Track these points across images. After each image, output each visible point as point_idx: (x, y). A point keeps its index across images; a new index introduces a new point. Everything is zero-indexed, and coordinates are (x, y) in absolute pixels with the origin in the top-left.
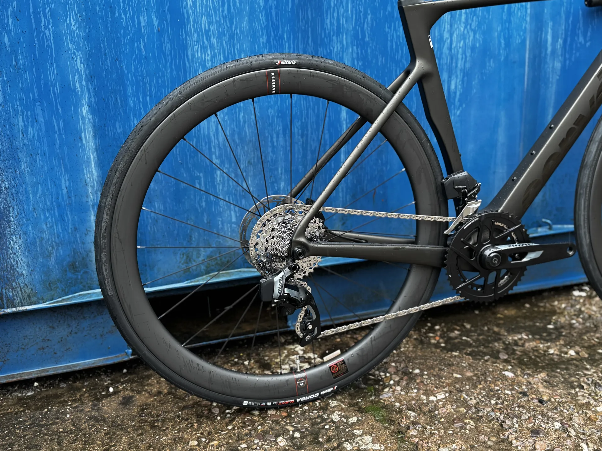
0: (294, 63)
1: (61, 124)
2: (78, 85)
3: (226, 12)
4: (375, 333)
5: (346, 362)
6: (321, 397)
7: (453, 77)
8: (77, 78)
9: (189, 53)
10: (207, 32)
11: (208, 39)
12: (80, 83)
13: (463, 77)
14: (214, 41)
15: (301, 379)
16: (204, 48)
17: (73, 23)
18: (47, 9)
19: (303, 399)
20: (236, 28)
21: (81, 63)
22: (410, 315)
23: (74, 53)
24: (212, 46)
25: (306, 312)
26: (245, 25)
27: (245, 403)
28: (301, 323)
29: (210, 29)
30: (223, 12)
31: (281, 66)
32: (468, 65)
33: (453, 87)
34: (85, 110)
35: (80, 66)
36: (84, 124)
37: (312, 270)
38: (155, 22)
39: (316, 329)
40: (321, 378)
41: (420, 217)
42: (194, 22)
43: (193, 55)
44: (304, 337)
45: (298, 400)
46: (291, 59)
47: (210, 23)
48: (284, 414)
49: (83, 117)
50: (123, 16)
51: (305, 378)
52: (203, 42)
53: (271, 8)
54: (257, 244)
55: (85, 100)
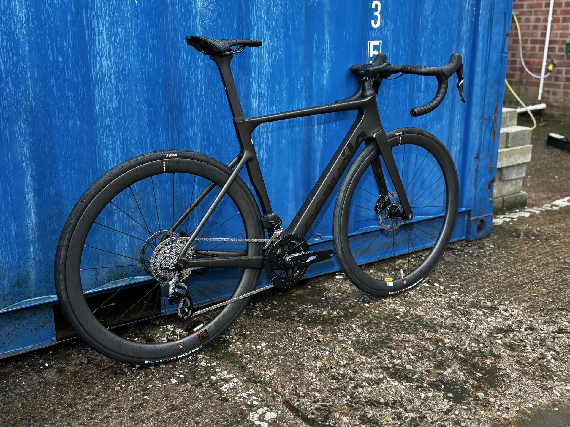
0: (176, 155)
1: (13, 189)
2: (24, 164)
3: (122, 114)
4: (224, 311)
5: (207, 330)
6: (192, 353)
7: (261, 149)
8: (24, 159)
9: (98, 140)
10: (109, 127)
11: (110, 131)
12: (26, 161)
13: (267, 149)
14: (114, 132)
15: (180, 343)
16: (107, 137)
17: (22, 124)
18: (5, 116)
19: (181, 356)
20: (128, 124)
21: (27, 149)
22: (245, 298)
23: (23, 144)
24: (112, 135)
25: (185, 301)
26: (135, 123)
27: (146, 362)
28: (181, 309)
29: (111, 125)
30: (119, 114)
31: (169, 157)
32: (270, 142)
33: (261, 155)
34: (29, 180)
35: (26, 151)
36: (28, 189)
37: (188, 276)
38: (78, 123)
39: (190, 311)
40: (192, 342)
41: (249, 240)
42: (101, 121)
43: (100, 142)
44: (183, 317)
45: (179, 357)
46: (174, 153)
47: (111, 121)
48: (171, 366)
49: (27, 184)
50: (57, 120)
51: (182, 343)
52: (107, 133)
53: (151, 113)
54: (155, 262)
55: (29, 173)
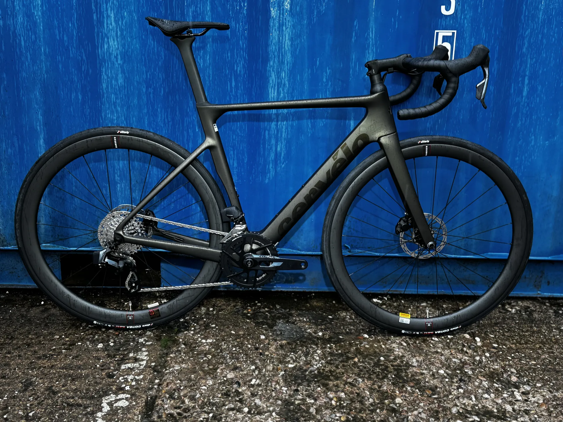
0: (128, 133)
1: (28, 148)
2: (38, 128)
3: (126, 93)
4: (180, 297)
5: (160, 310)
6: (142, 328)
7: (279, 143)
8: (38, 124)
9: (103, 115)
10: (115, 103)
11: (115, 107)
12: (40, 126)
13: (286, 143)
14: (119, 109)
15: (130, 315)
16: (112, 113)
17: (38, 94)
18: (24, 85)
19: (131, 327)
20: (131, 103)
21: (41, 116)
23: (37, 110)
24: (117, 111)
25: (132, 275)
26: (136, 101)
27: (95, 322)
28: (129, 281)
29: (116, 102)
30: (124, 92)
31: (119, 133)
32: (289, 137)
33: (279, 149)
34: (42, 141)
35: (40, 117)
36: (41, 149)
37: (136, 252)
38: (80, 97)
39: (137, 286)
40: (143, 317)
42: (107, 97)
43: (105, 116)
44: (130, 290)
45: (128, 327)
47: (116, 99)
48: (117, 333)
49: (40, 146)
50: (62, 93)
51: (133, 315)
52: (112, 109)
53: (150, 93)
54: (102, 231)
55: (42, 136)
